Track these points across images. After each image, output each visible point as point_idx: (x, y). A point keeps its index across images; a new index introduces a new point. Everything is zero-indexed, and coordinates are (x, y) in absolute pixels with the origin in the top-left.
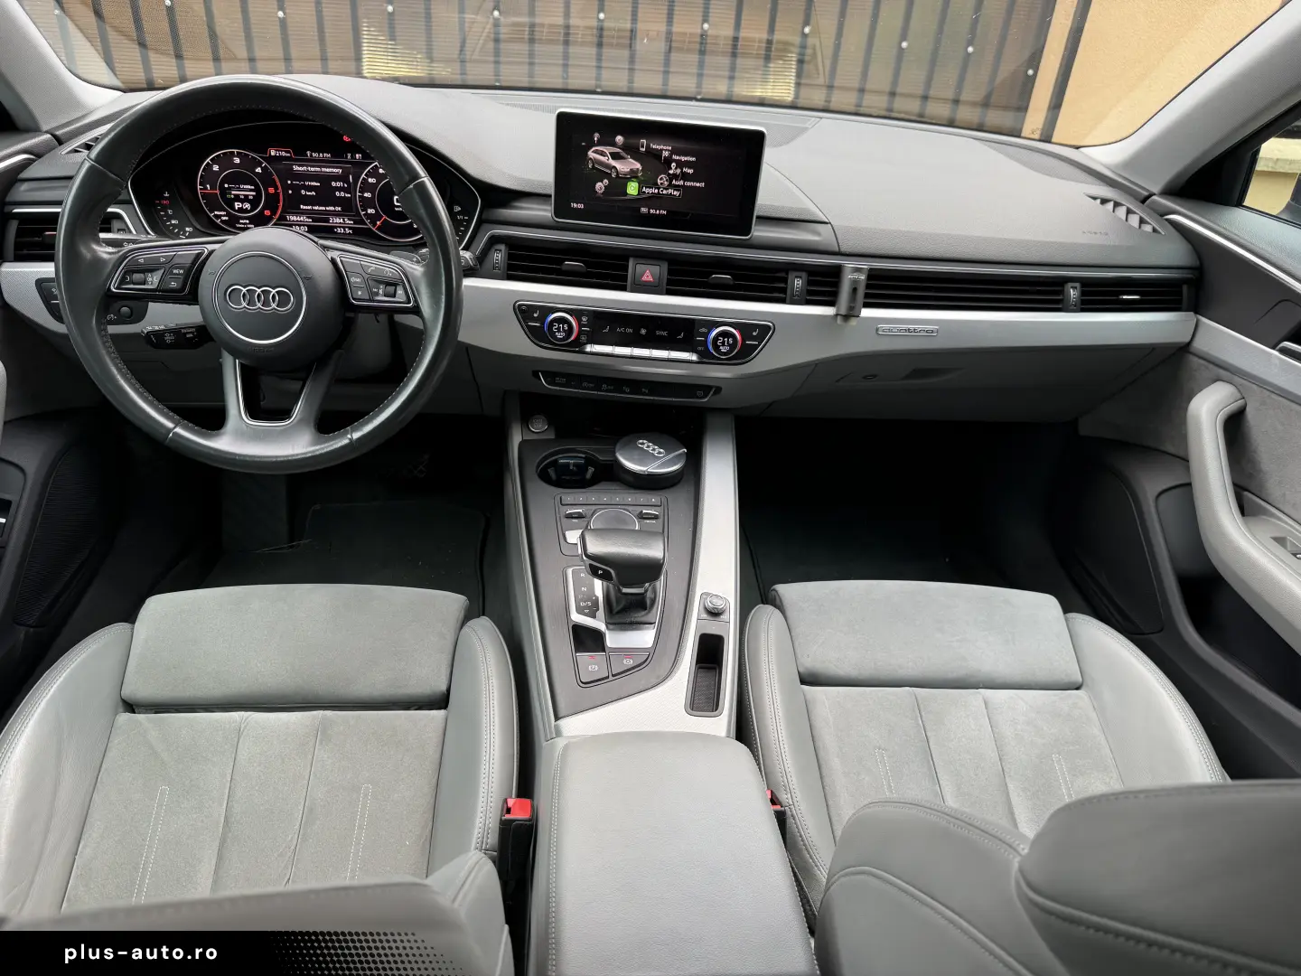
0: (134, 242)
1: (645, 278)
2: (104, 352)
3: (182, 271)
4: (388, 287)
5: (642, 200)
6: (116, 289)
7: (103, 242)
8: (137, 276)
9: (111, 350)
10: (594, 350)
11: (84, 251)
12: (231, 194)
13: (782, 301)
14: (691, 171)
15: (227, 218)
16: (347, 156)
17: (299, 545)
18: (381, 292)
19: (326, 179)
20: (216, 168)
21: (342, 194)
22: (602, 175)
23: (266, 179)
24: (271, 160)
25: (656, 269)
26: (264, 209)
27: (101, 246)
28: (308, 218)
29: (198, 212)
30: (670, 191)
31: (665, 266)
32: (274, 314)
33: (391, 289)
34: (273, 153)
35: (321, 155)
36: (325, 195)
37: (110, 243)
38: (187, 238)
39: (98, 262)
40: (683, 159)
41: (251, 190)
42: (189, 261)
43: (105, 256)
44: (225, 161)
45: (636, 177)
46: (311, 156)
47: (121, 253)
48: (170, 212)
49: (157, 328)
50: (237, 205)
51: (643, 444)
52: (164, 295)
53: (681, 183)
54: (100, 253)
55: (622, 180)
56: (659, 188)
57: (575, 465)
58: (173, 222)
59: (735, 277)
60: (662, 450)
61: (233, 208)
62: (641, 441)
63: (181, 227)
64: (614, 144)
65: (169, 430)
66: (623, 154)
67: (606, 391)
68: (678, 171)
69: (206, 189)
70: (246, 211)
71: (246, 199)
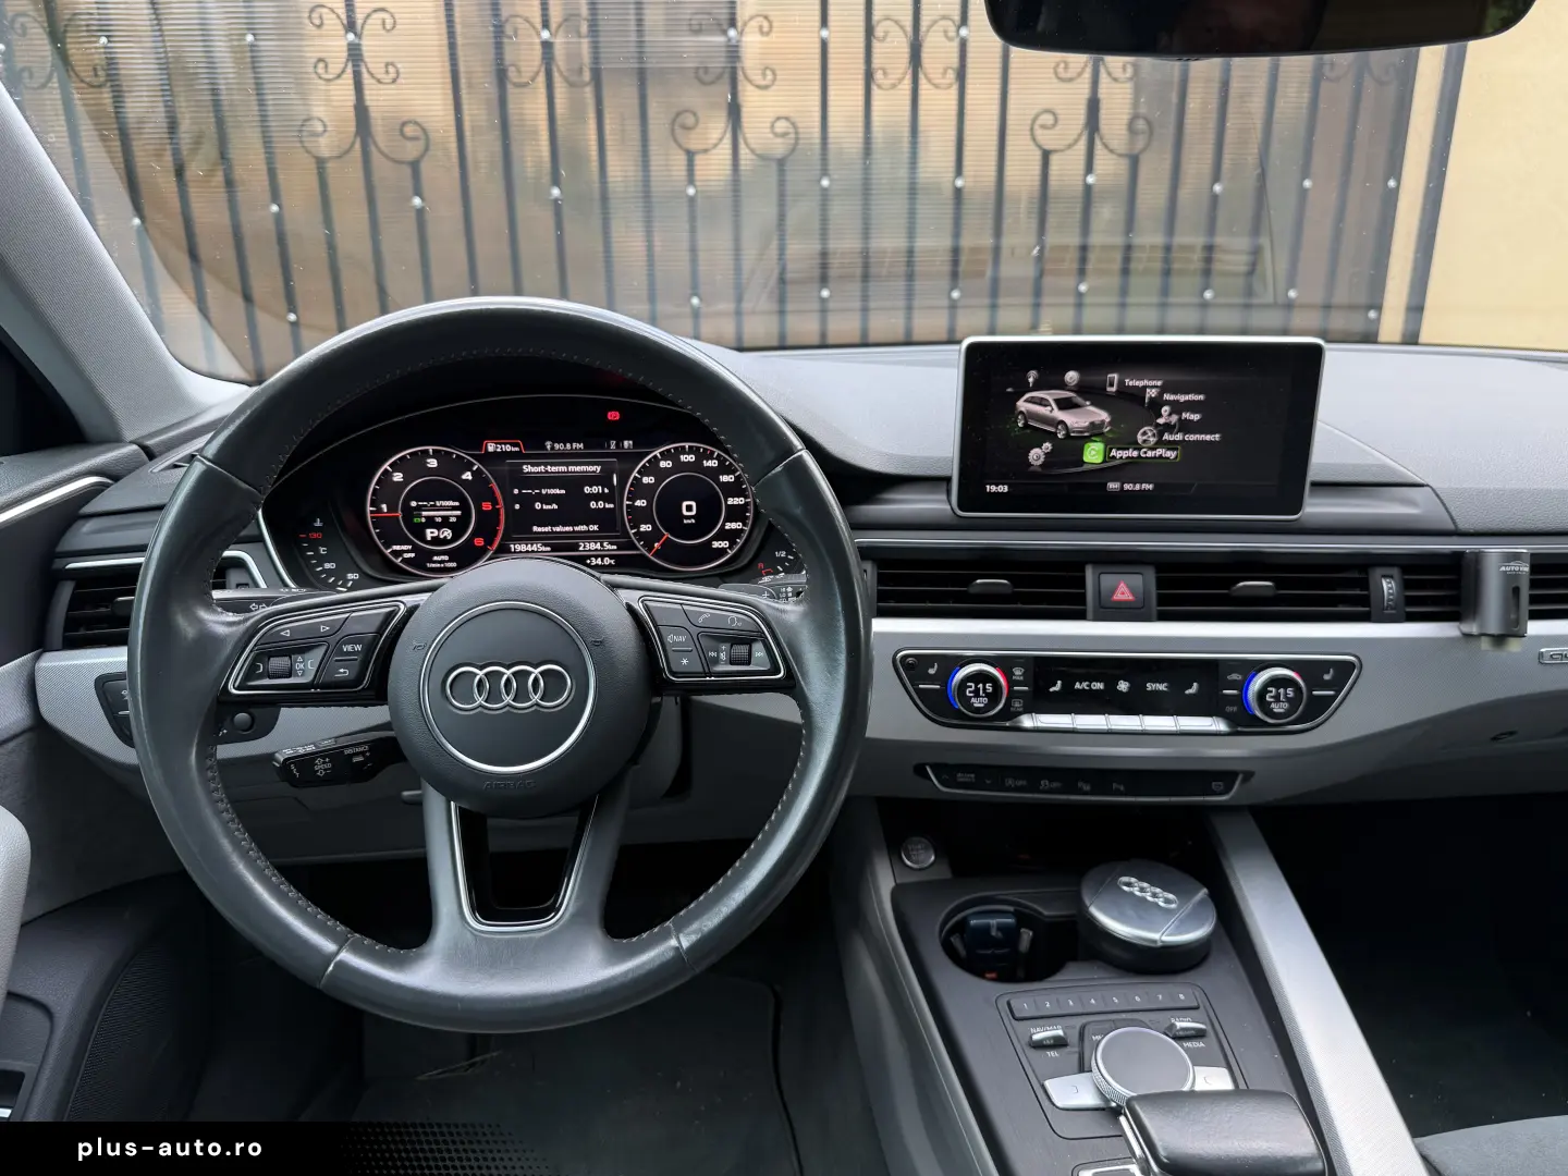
0: (269, 601)
1: (1118, 596)
2: (208, 812)
3: (358, 648)
4: (735, 647)
5: (1109, 470)
6: (238, 689)
7: (218, 605)
8: (278, 663)
9: (221, 806)
10: (1040, 725)
11: (182, 622)
12: (421, 516)
13: (1365, 618)
14: (1196, 417)
15: (413, 555)
16: (609, 446)
17: (483, 1062)
18: (723, 656)
19: (574, 484)
20: (398, 477)
21: (601, 504)
22: (1038, 437)
23: (480, 488)
24: (487, 458)
25: (1137, 580)
26: (474, 534)
27: (215, 612)
28: (546, 545)
29: (368, 548)
30: (1159, 452)
31: (1150, 574)
32: (537, 714)
33: (742, 650)
34: (491, 447)
35: (568, 445)
36: (573, 506)
37: (230, 606)
38: (350, 590)
39: (208, 640)
40: (1183, 398)
41: (454, 508)
42: (373, 627)
43: (221, 630)
44: (412, 467)
45: (1101, 434)
46: (553, 448)
47: (252, 621)
48: (322, 550)
49: (301, 751)
50: (430, 533)
51: (1129, 884)
52: (324, 693)
53: (1179, 437)
54: (211, 624)
55: (1077, 441)
56: (1139, 449)
57: (1000, 928)
58: (328, 566)
59: (1279, 584)
60: (1171, 896)
61: (422, 538)
62: (1125, 879)
63: (339, 574)
64: (1063, 386)
65: (330, 958)
66: (1079, 400)
67: (1050, 791)
68: (1174, 418)
69: (379, 510)
70: (445, 542)
71: (445, 522)
